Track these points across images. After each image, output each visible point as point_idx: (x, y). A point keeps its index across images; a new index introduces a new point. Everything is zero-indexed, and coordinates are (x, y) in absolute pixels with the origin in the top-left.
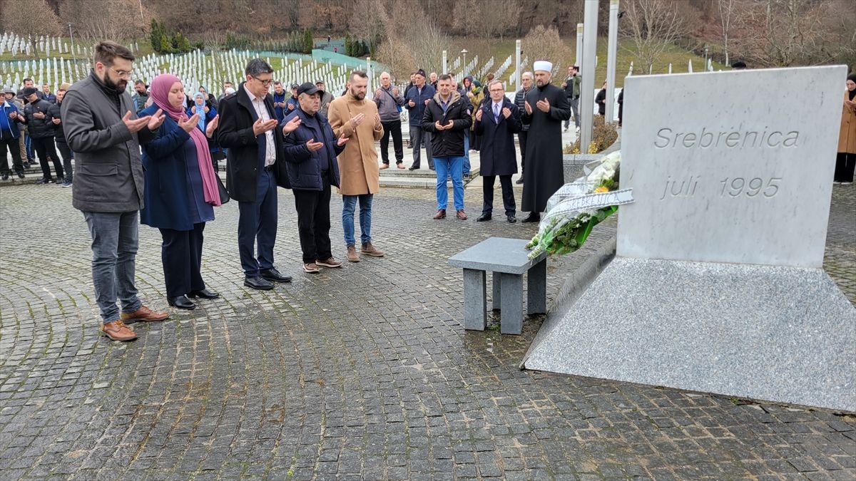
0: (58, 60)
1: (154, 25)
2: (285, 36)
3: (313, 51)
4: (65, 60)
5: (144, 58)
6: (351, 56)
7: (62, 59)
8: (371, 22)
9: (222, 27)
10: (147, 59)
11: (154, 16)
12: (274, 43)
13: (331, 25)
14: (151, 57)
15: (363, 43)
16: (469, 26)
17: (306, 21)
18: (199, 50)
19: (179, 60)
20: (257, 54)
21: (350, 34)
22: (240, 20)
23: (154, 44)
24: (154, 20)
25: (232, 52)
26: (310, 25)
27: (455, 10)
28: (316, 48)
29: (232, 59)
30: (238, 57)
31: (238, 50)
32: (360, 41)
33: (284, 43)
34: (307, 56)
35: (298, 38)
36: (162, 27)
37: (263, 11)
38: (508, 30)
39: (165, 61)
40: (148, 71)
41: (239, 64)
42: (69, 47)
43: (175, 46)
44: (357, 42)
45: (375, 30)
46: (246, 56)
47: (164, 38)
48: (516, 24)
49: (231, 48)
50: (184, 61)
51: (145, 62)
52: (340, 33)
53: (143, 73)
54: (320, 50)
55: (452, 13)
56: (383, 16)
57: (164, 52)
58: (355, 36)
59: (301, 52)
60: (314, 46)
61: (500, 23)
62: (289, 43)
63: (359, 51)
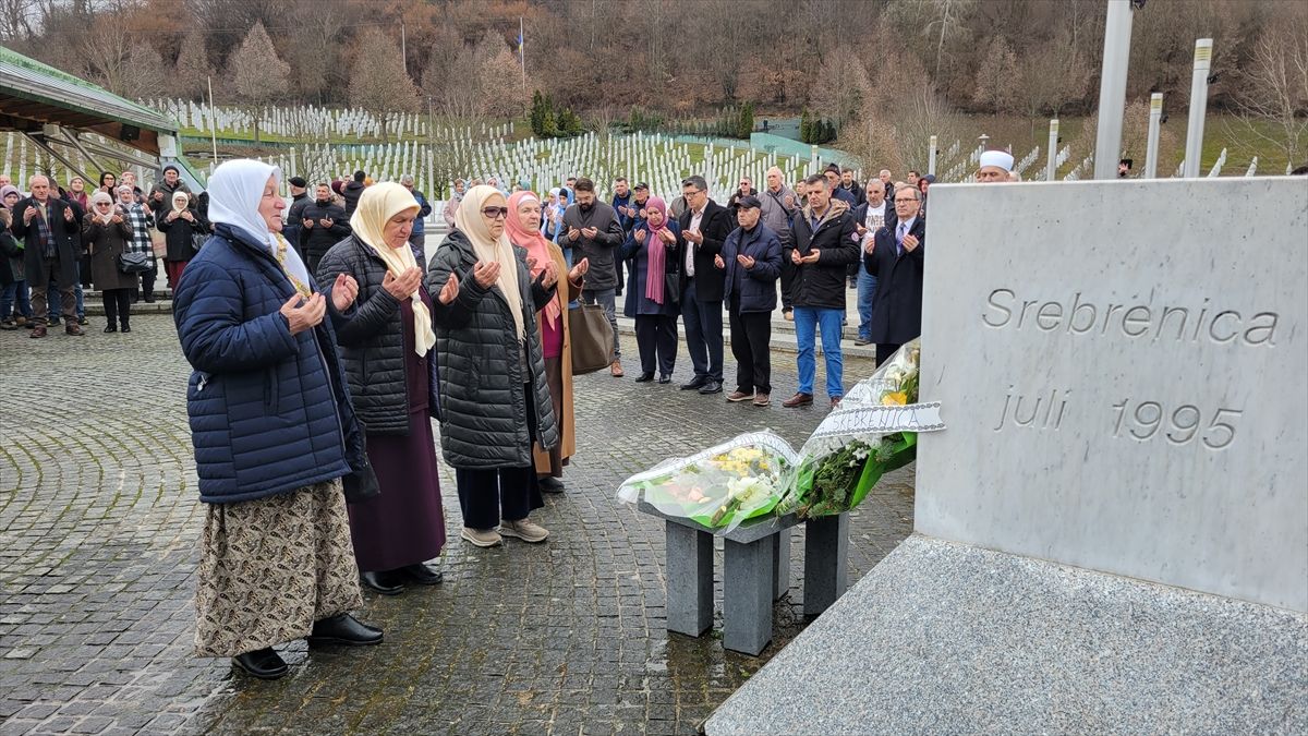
0: (411, 145)
1: (537, 98)
2: (714, 114)
3: (752, 135)
4: (419, 145)
5: (519, 143)
6: (808, 142)
7: (415, 143)
8: (845, 93)
9: (627, 100)
10: (522, 145)
11: (539, 86)
12: (697, 123)
13: (783, 98)
14: (528, 143)
15: (829, 124)
16: (1001, 99)
17: (746, 93)
18: (592, 133)
19: (563, 147)
20: (671, 140)
21: (809, 110)
22: (653, 91)
23: (534, 124)
24: (538, 92)
25: (637, 135)
26: (752, 98)
27: (980, 74)
28: (757, 131)
29: (635, 145)
30: (644, 142)
31: (646, 133)
32: (824, 121)
33: (712, 123)
34: (743, 142)
35: (732, 115)
36: (548, 101)
37: (686, 78)
38: (1069, 105)
39: (546, 147)
40: (521, 161)
41: (645, 152)
42: (427, 128)
43: (561, 127)
44: (819, 122)
45: (849, 104)
46: (656, 142)
47: (547, 114)
48: (1083, 95)
49: (636, 131)
50: (570, 148)
51: (520, 149)
52: (796, 109)
53: (514, 164)
54: (762, 134)
55: (974, 78)
56: (863, 84)
57: (545, 136)
58: (817, 114)
59: (734, 136)
60: (754, 128)
61: (1054, 93)
62: (718, 123)
63: (822, 135)
